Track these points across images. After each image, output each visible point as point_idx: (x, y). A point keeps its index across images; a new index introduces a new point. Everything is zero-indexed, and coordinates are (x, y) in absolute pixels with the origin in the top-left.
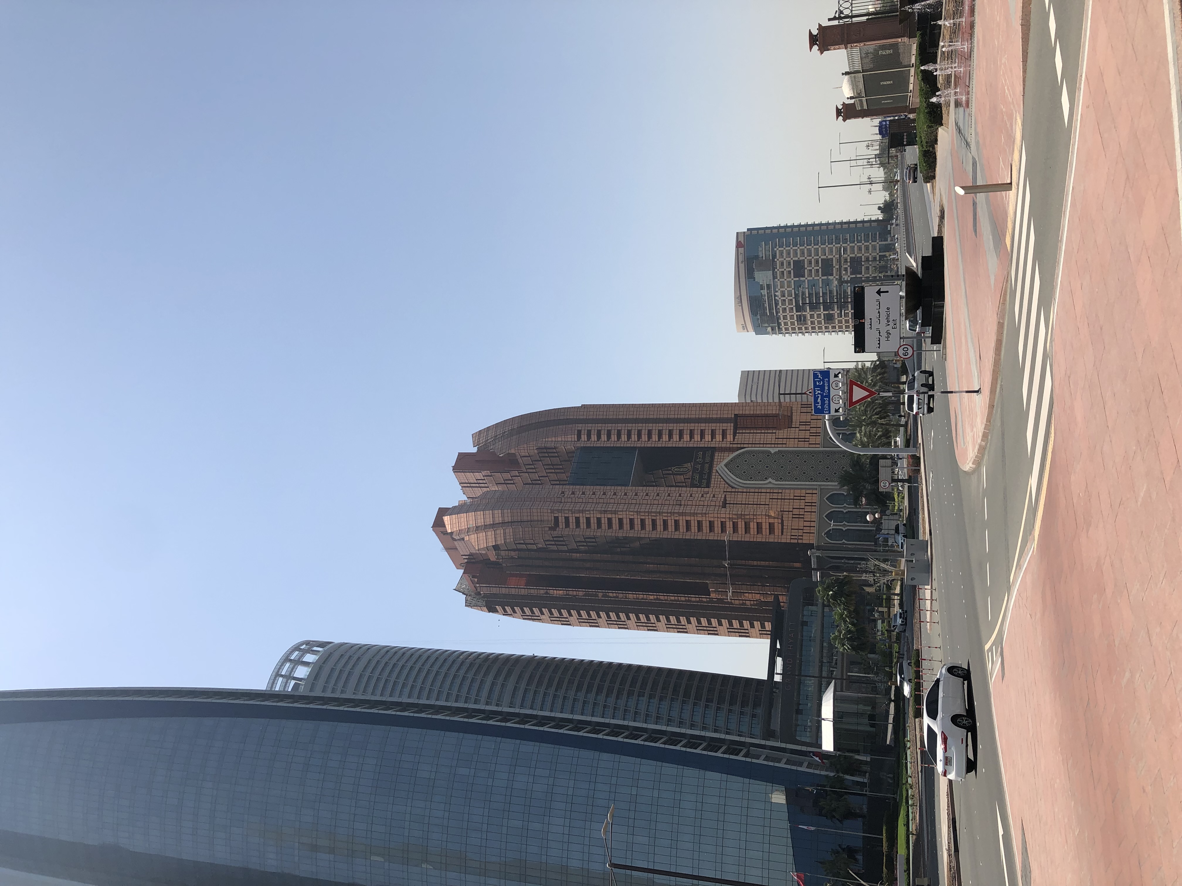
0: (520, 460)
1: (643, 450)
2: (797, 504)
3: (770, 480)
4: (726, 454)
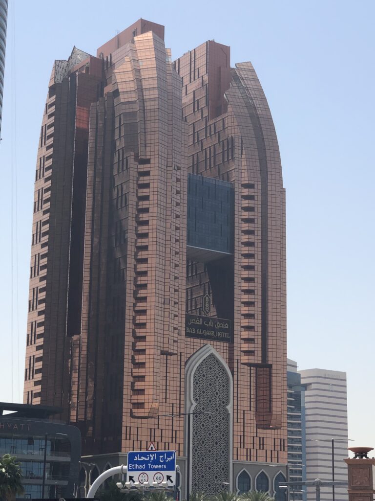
0: (219, 118)
1: (230, 260)
2: (167, 434)
3: (195, 404)
4: (226, 355)
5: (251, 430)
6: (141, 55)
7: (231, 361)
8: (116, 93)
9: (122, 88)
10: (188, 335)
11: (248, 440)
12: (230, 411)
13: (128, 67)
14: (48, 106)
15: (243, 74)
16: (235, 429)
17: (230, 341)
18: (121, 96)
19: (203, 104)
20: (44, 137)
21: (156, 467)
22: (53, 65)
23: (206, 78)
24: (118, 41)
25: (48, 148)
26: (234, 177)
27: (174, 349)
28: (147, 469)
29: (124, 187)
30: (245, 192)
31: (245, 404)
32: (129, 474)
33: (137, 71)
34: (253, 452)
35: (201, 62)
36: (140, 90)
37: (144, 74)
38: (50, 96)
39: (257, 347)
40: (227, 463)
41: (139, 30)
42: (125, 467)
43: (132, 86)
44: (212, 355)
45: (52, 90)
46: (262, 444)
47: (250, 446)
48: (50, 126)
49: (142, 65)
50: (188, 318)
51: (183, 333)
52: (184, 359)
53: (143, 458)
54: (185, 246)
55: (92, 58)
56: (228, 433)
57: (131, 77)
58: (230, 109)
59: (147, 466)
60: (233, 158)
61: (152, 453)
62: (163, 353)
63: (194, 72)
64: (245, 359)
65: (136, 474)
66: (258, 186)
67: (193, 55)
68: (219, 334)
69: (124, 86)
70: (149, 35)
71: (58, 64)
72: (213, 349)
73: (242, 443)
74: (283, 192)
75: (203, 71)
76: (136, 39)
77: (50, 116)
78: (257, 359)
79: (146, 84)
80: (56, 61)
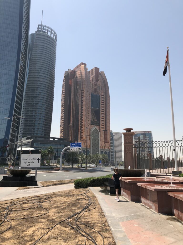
0: (97, 82)
1: (99, 110)
2: (87, 143)
3: (92, 138)
4: (99, 128)
5: (103, 143)
6: (82, 69)
7: (99, 130)
8: (77, 77)
9: (78, 76)
10: (91, 124)
11: (103, 145)
12: (99, 139)
13: (79, 72)
14: (64, 80)
15: (102, 74)
16: (100, 142)
17: (99, 126)
18: (78, 78)
19: (94, 80)
20: (63, 86)
21: (77, 146)
22: (65, 72)
23: (95, 75)
24: (77, 67)
25: (64, 88)
26: (100, 94)
27: (88, 127)
28: (75, 147)
29: (79, 96)
30: (102, 97)
31: (102, 138)
32: (71, 148)
33: (81, 72)
34: (104, 147)
35: (94, 71)
36: (82, 76)
37: (82, 73)
38: (64, 78)
39: (104, 127)
40: (99, 149)
41: (81, 64)
42: (70, 147)
43: (80, 76)
44: (96, 128)
45: (65, 77)
46: (105, 145)
47: (103, 146)
48: (64, 84)
49: (82, 71)
50: (91, 121)
51: (90, 124)
52: (90, 129)
53: (74, 144)
54: (90, 107)
55: (72, 70)
56: (99, 143)
57: (80, 74)
58: (99, 80)
59: (75, 146)
60: (100, 90)
61: (76, 143)
62: (86, 128)
63: (92, 73)
64: (102, 129)
65: (72, 148)
66: (105, 96)
67: (92, 70)
68: (97, 124)
69: (78, 75)
70: (83, 65)
71: (66, 72)
72: (96, 127)
73: (102, 145)
74: (109, 97)
75: (94, 73)
76: (81, 66)
77: (64, 82)
78: (104, 129)
79: (83, 75)
80: (65, 71)
